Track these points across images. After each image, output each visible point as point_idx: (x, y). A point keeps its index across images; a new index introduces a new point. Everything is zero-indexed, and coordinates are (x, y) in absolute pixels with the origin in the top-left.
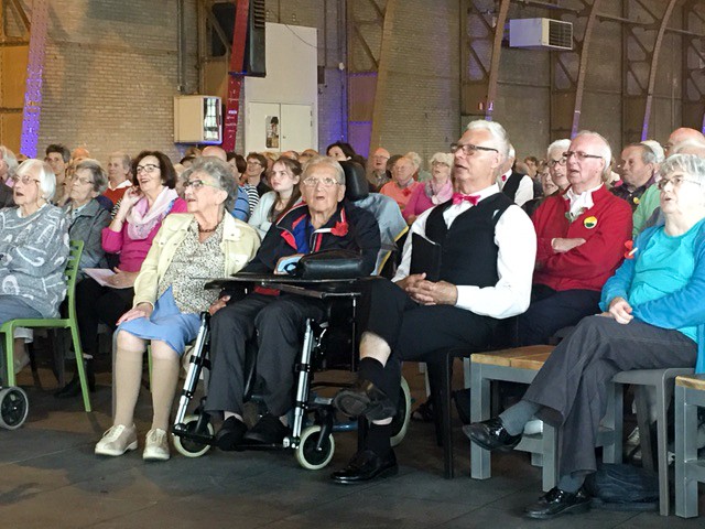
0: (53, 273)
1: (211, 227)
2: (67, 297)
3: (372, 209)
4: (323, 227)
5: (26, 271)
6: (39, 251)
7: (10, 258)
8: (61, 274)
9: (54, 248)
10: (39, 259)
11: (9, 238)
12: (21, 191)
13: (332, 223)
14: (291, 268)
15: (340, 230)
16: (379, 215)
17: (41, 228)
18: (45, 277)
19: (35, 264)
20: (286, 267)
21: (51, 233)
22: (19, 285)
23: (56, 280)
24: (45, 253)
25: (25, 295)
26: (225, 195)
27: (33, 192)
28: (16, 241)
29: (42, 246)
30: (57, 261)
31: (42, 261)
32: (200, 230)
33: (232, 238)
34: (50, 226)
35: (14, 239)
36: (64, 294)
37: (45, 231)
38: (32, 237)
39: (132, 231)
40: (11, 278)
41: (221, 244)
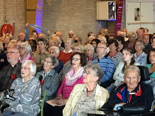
0: (35, 103)
1: (92, 90)
2: (40, 112)
3: (151, 85)
4: (132, 92)
5: (25, 103)
6: (30, 95)
7: (19, 98)
8: (38, 103)
9: (35, 94)
10: (30, 98)
11: (19, 90)
12: (23, 72)
13: (136, 90)
14: (119, 108)
15: (138, 94)
16: (153, 87)
17: (31, 87)
18: (32, 105)
19: (29, 101)
20: (117, 108)
21: (34, 89)
22: (23, 108)
23: (36, 106)
24: (32, 96)
25: (25, 112)
26: (97, 78)
27: (28, 72)
28: (22, 91)
29: (31, 94)
30: (37, 99)
31: (31, 99)
32: (87, 91)
33: (99, 95)
34: (34, 86)
35: (21, 90)
36: (39, 111)
37: (32, 88)
38: (27, 90)
39: (67, 82)
40: (20, 105)
41: (95, 97)
